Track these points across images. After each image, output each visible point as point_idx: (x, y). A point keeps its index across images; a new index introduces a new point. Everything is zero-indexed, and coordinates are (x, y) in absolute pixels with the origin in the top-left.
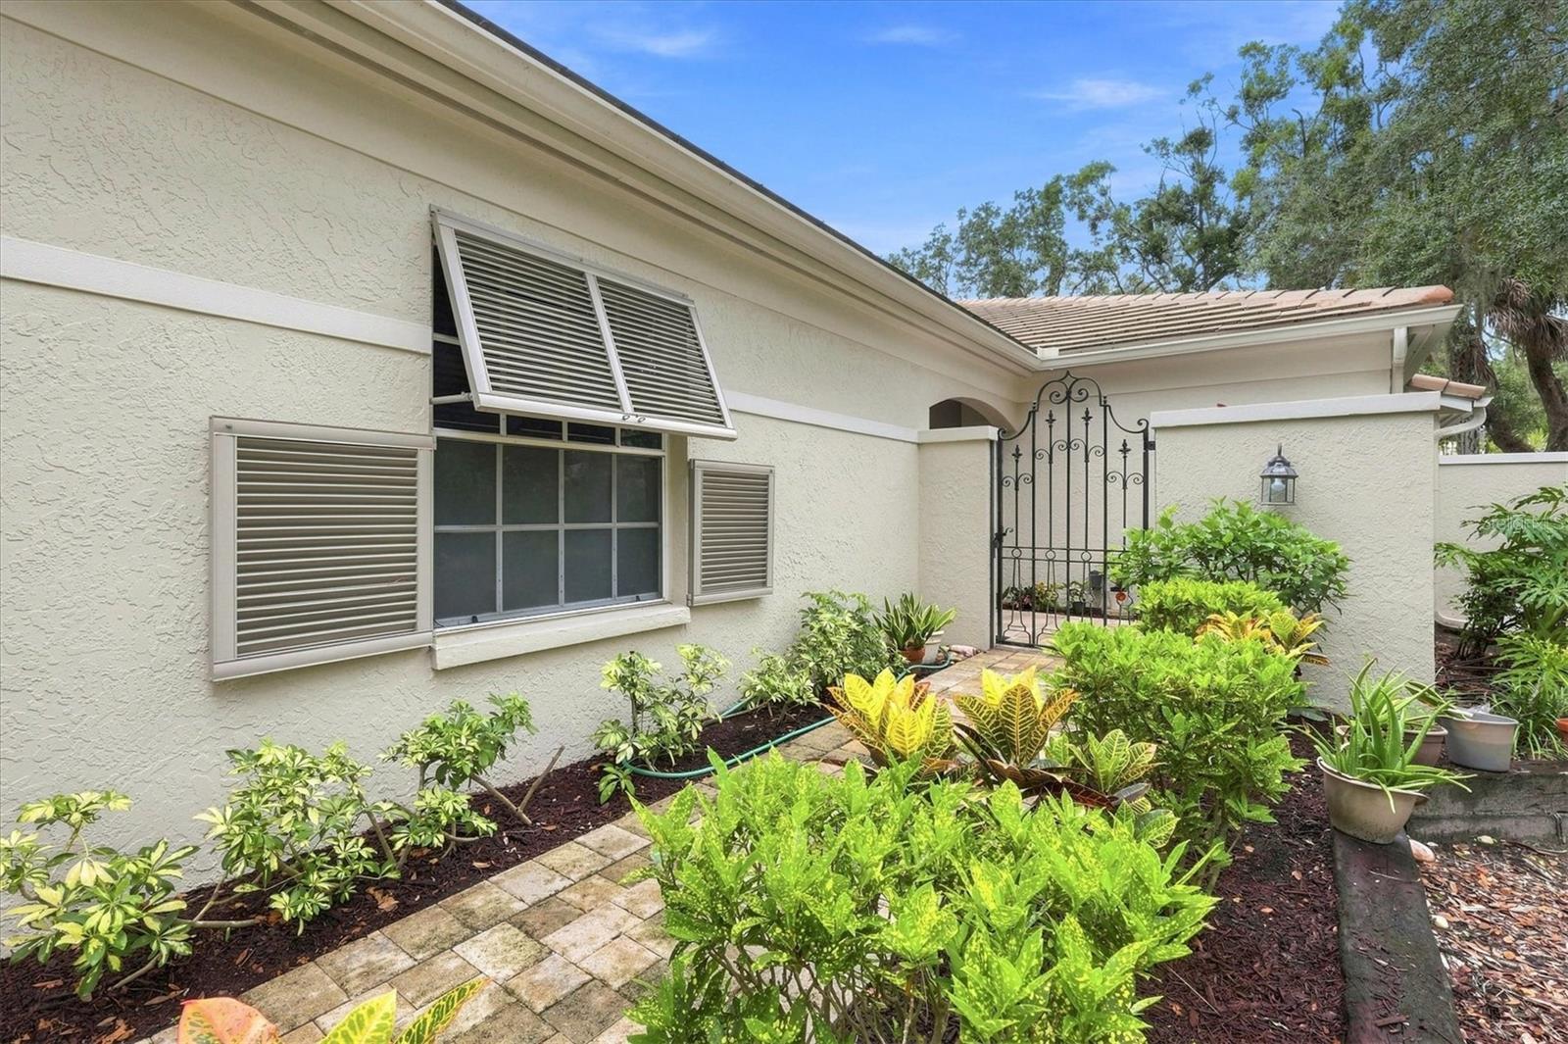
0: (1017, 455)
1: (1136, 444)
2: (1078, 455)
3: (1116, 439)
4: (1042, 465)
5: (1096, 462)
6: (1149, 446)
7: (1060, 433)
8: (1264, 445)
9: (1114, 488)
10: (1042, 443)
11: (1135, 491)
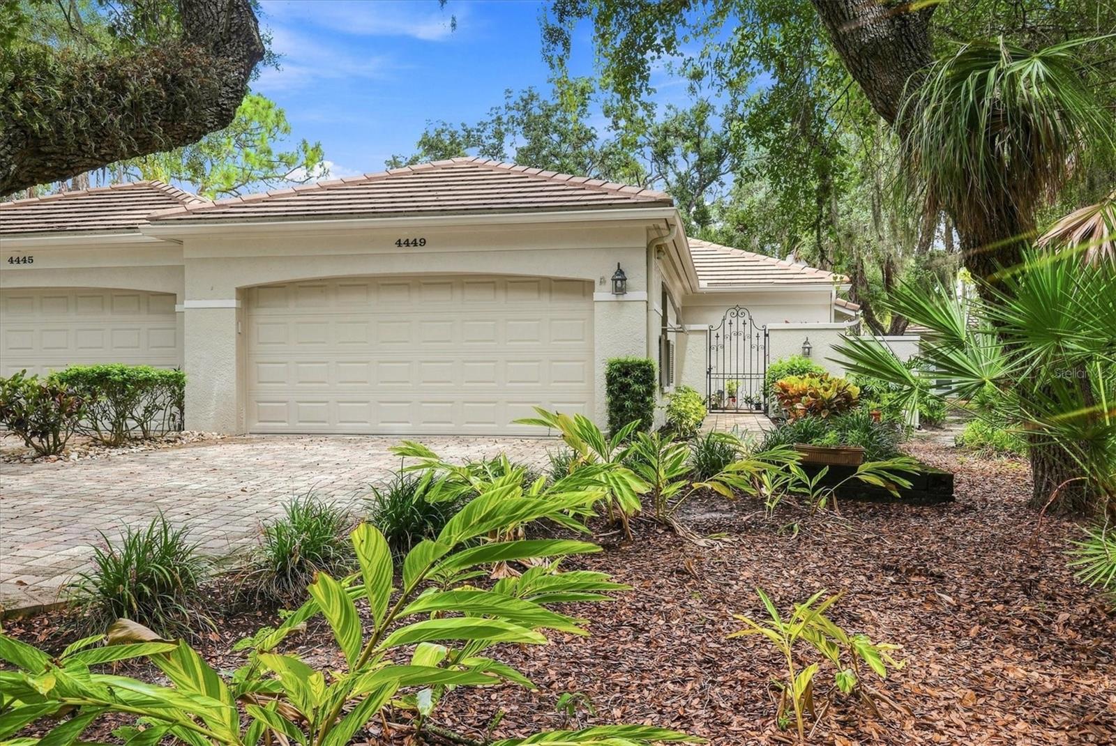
0: (717, 337)
1: (762, 335)
2: (741, 338)
3: (755, 332)
4: (727, 341)
5: (748, 341)
6: (766, 335)
7: (734, 329)
8: (802, 337)
9: (754, 350)
10: (727, 333)
11: (761, 352)
